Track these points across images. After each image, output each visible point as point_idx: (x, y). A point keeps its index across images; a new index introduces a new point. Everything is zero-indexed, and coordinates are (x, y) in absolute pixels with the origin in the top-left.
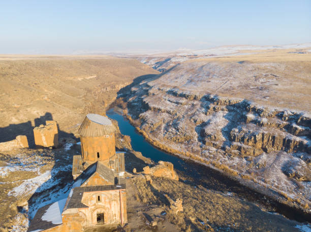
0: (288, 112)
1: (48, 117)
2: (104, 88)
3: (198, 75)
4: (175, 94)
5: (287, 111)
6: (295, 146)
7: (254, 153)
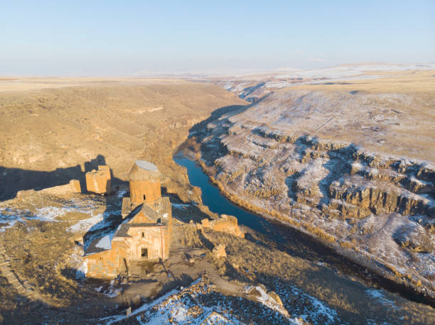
0: (406, 162)
1: (100, 160)
2: (172, 124)
3: (295, 109)
4: (262, 134)
5: (404, 160)
6: (413, 207)
7: (359, 214)
